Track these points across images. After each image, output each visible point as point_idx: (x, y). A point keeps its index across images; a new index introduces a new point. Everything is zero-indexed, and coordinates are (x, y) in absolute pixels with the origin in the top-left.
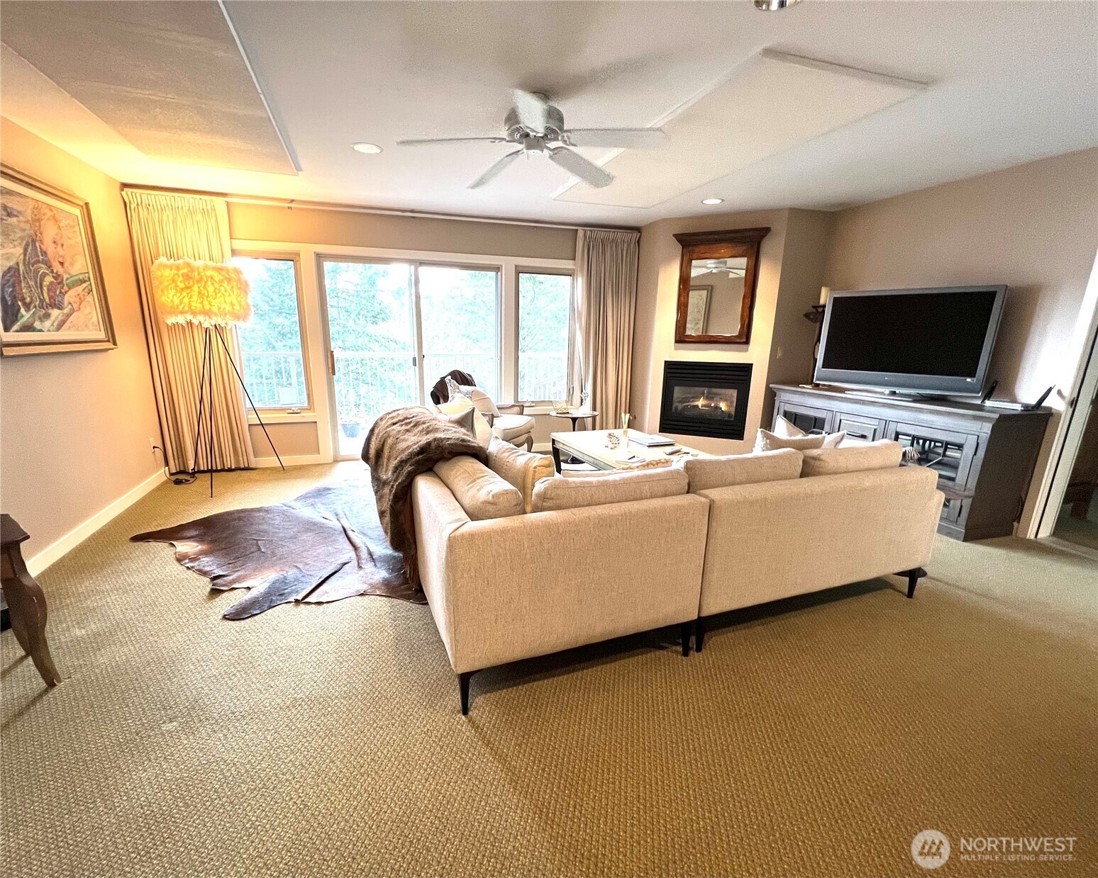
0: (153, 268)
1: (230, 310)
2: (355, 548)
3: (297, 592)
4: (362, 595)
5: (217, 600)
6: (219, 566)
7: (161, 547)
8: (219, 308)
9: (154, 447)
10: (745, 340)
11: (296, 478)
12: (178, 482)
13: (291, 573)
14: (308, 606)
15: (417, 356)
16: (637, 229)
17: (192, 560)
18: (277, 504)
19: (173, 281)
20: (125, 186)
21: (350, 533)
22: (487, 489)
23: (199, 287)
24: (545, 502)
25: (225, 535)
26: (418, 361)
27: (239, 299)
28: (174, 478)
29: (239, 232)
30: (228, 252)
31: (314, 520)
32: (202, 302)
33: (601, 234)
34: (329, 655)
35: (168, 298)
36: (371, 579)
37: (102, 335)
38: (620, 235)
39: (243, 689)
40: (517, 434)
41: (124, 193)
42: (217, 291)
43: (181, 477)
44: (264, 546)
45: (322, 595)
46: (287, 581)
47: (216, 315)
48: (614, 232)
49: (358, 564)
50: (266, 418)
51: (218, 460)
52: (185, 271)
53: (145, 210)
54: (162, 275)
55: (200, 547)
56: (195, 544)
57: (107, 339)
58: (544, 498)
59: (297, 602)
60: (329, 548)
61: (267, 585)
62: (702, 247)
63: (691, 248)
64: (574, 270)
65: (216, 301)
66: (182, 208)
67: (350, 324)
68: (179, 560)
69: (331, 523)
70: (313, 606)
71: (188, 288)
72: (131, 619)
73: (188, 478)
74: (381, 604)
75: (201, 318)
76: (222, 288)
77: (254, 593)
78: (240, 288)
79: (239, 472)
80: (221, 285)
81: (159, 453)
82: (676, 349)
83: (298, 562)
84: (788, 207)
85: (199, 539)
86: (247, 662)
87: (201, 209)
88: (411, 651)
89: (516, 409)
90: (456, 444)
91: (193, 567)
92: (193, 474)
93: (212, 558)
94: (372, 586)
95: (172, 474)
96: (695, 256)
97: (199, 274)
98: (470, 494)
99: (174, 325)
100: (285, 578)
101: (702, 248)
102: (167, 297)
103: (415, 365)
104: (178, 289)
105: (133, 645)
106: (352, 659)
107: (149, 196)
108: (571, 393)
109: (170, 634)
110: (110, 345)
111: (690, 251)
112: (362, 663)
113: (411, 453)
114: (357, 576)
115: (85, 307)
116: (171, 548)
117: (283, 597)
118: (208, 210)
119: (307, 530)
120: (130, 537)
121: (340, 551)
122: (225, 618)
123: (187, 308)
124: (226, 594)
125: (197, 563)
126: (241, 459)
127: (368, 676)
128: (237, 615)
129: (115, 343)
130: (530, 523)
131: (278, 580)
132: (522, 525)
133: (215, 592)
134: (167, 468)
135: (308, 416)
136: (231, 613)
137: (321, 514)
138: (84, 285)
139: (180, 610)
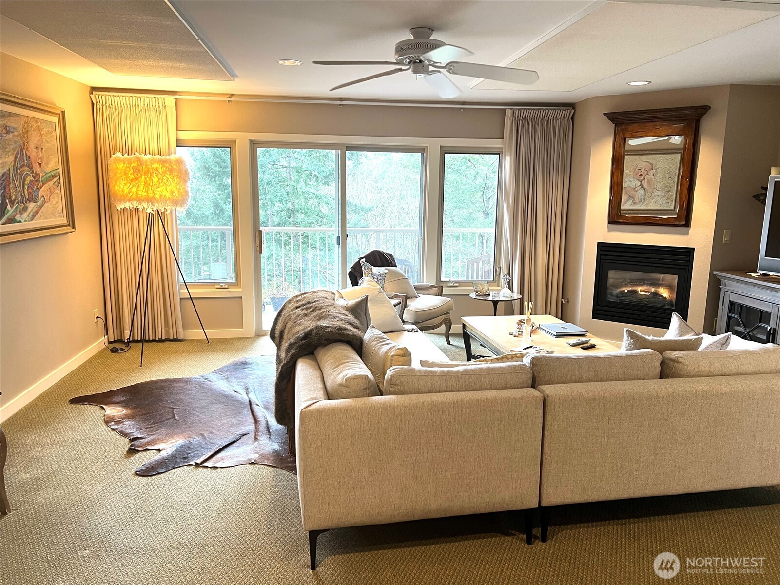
0: (110, 161)
1: (170, 197)
2: (256, 420)
3: (198, 457)
4: (252, 463)
5: (132, 458)
6: (138, 429)
7: (93, 410)
8: (161, 196)
9: (97, 318)
10: (684, 223)
11: (217, 351)
12: (114, 351)
13: (196, 440)
14: (205, 470)
15: (340, 235)
16: (571, 106)
17: (118, 423)
18: (196, 376)
19: (125, 173)
20: (94, 89)
21: (255, 407)
22: (344, 373)
23: (145, 178)
24: (392, 387)
25: (147, 402)
26: (343, 239)
27: (178, 187)
28: (111, 346)
29: (184, 124)
30: (173, 143)
31: (226, 393)
32: (147, 191)
33: (531, 112)
34: (214, 511)
35: (120, 188)
36: (263, 449)
37: (64, 221)
38: (552, 112)
39: (141, 531)
40: (432, 316)
41: (92, 96)
42: (160, 181)
43: (118, 346)
44: (178, 414)
45: (218, 462)
46: (191, 447)
47: (158, 202)
48: (545, 110)
49: (255, 436)
50: (195, 292)
51: (150, 330)
52: (136, 164)
53: (108, 109)
54: (117, 168)
55: (125, 412)
56: (121, 409)
57: (68, 224)
58: (391, 384)
59: (196, 464)
60: (234, 420)
61: (175, 448)
62: (635, 125)
63: (624, 127)
64: (502, 148)
65: (159, 189)
66: (138, 106)
67: (301, 186)
68: (106, 422)
69: (240, 396)
70: (209, 469)
71: (137, 179)
72: (64, 469)
73: (123, 346)
74: (266, 472)
75: (145, 205)
76: (165, 178)
77: (163, 454)
78: (180, 178)
79: (167, 343)
80: (164, 176)
81: (101, 322)
82: (609, 230)
83: (204, 431)
84: (729, 84)
85: (125, 404)
86: (147, 511)
87: (154, 106)
88: (282, 514)
89: (435, 290)
90: (332, 332)
91: (116, 429)
92: (128, 343)
93: (134, 422)
94: (262, 456)
95: (110, 343)
96: (628, 135)
97: (146, 166)
98: (332, 377)
99: (124, 209)
100: (191, 444)
101: (635, 127)
102: (120, 186)
103: (338, 244)
104: (129, 180)
105: (63, 489)
106: (232, 516)
107: (112, 97)
108: (498, 273)
109: (91, 483)
110: (69, 229)
111: (622, 130)
112: (239, 520)
113: (298, 338)
114: (252, 446)
115: (54, 198)
116: (102, 411)
117: (186, 460)
118: (159, 107)
119: (219, 402)
120: (69, 399)
121: (241, 423)
122: (136, 473)
123: (134, 196)
124: (140, 454)
125: (121, 425)
126: (171, 330)
127: (241, 531)
128: (147, 472)
129: (74, 227)
130: (370, 405)
131: (184, 445)
132: (363, 406)
133: (132, 451)
134: (106, 337)
135: (235, 291)
136: (141, 470)
137: (232, 388)
138: (55, 180)
139: (102, 465)
